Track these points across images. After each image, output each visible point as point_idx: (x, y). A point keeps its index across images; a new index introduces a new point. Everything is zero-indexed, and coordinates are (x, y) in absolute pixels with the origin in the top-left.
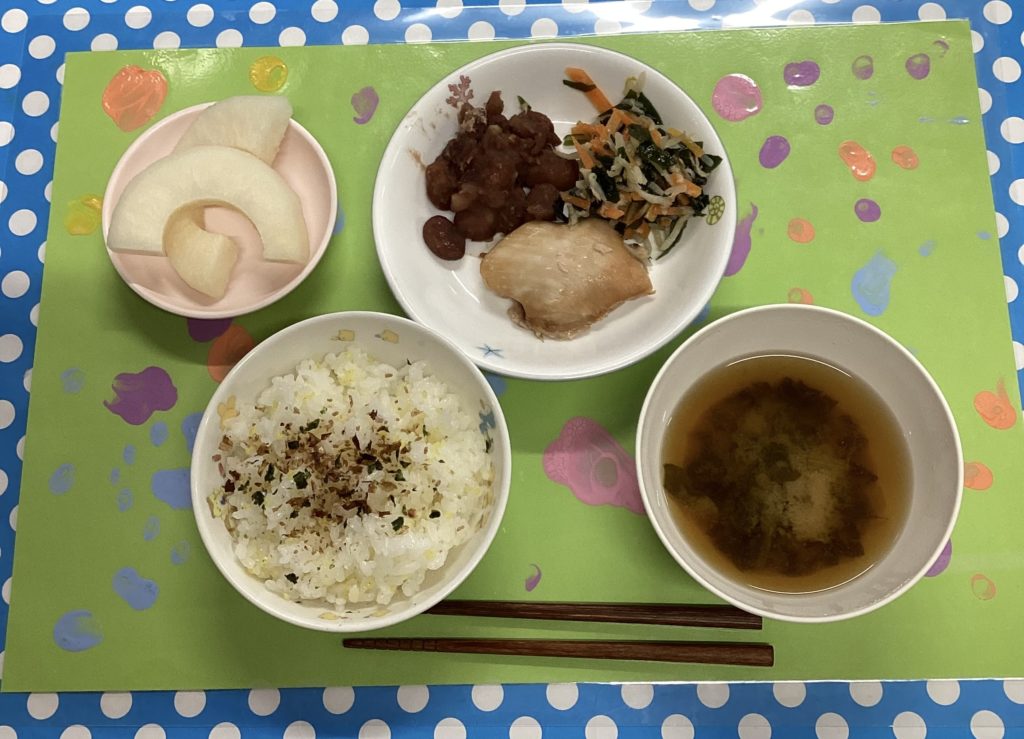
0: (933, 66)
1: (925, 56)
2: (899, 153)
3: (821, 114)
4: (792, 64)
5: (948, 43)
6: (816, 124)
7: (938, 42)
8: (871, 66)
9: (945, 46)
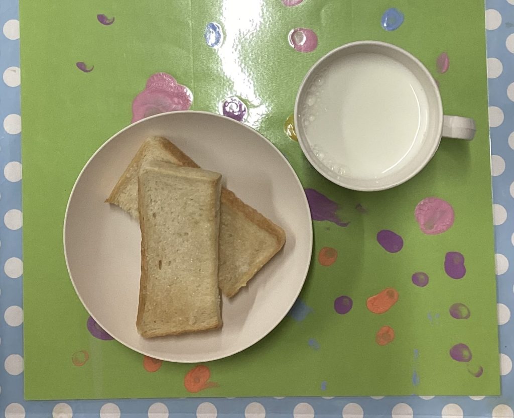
0: (462, 364)
1: (470, 358)
2: (388, 332)
3: (422, 277)
4: (463, 259)
5: (481, 377)
6: (414, 273)
7: (482, 370)
8: (461, 318)
9: (478, 375)
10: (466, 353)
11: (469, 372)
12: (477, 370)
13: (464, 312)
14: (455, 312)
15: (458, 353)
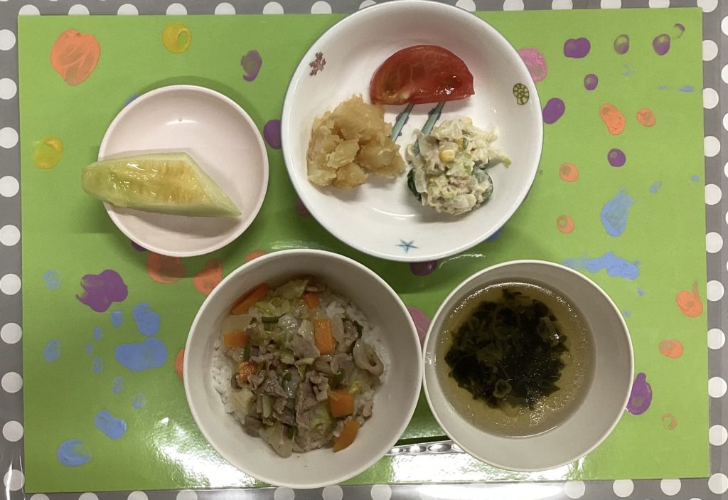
0: (672, 44)
1: (667, 36)
2: (642, 114)
3: (589, 81)
4: (570, 40)
5: (684, 26)
6: (584, 89)
7: (677, 25)
8: (628, 43)
9: (682, 28)
10: (662, 40)
11: (680, 37)
12: (678, 30)
13: (622, 41)
14: (623, 49)
15: (662, 47)
